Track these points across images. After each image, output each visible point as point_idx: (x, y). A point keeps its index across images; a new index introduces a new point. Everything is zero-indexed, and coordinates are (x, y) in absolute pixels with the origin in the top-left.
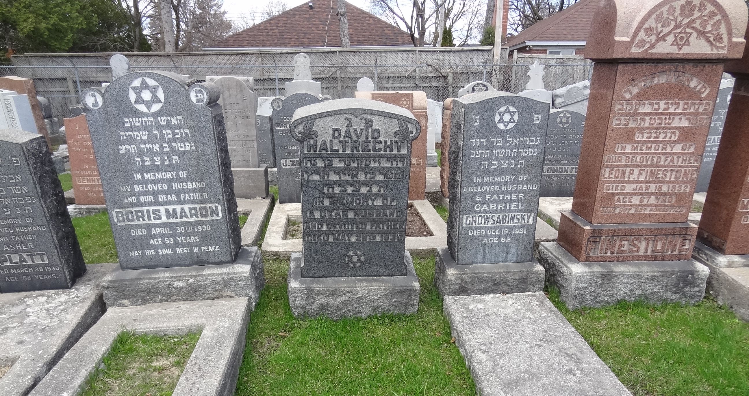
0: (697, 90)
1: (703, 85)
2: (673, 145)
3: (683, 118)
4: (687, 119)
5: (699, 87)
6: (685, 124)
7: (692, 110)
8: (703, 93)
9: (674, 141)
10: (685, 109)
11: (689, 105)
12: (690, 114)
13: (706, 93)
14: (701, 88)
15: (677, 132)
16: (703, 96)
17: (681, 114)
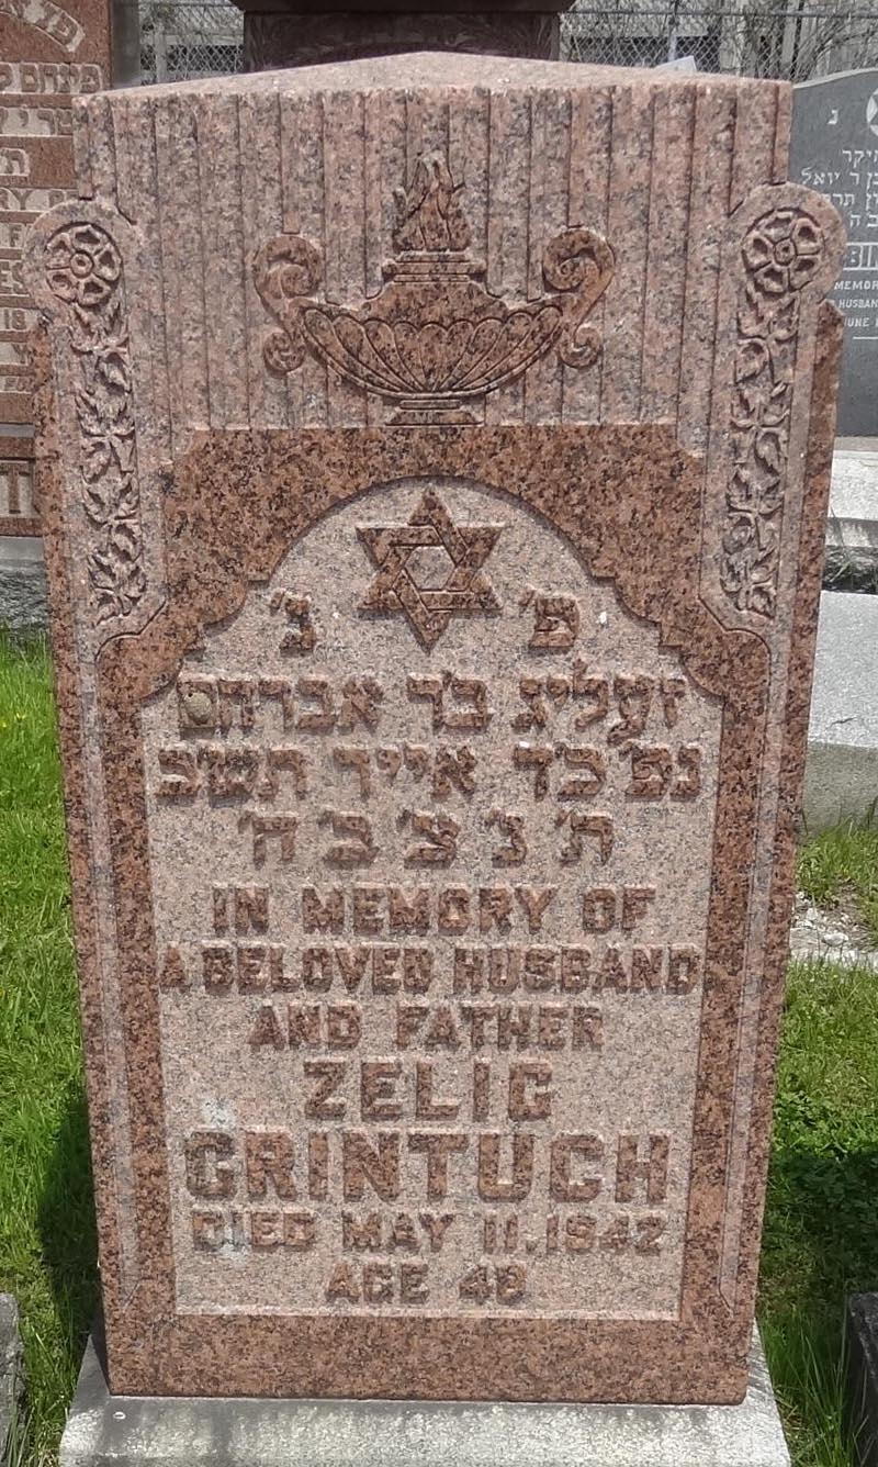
0: (50, 30)
1: (63, 17)
2: (22, 192)
3: (32, 114)
4: (43, 117)
5: (55, 20)
6: (40, 131)
7: (49, 91)
8: (68, 41)
9: (22, 182)
10: (27, 87)
11: (38, 75)
12: (46, 102)
13: (77, 40)
14: (59, 26)
15: (26, 156)
16: (71, 48)
17: (19, 101)
